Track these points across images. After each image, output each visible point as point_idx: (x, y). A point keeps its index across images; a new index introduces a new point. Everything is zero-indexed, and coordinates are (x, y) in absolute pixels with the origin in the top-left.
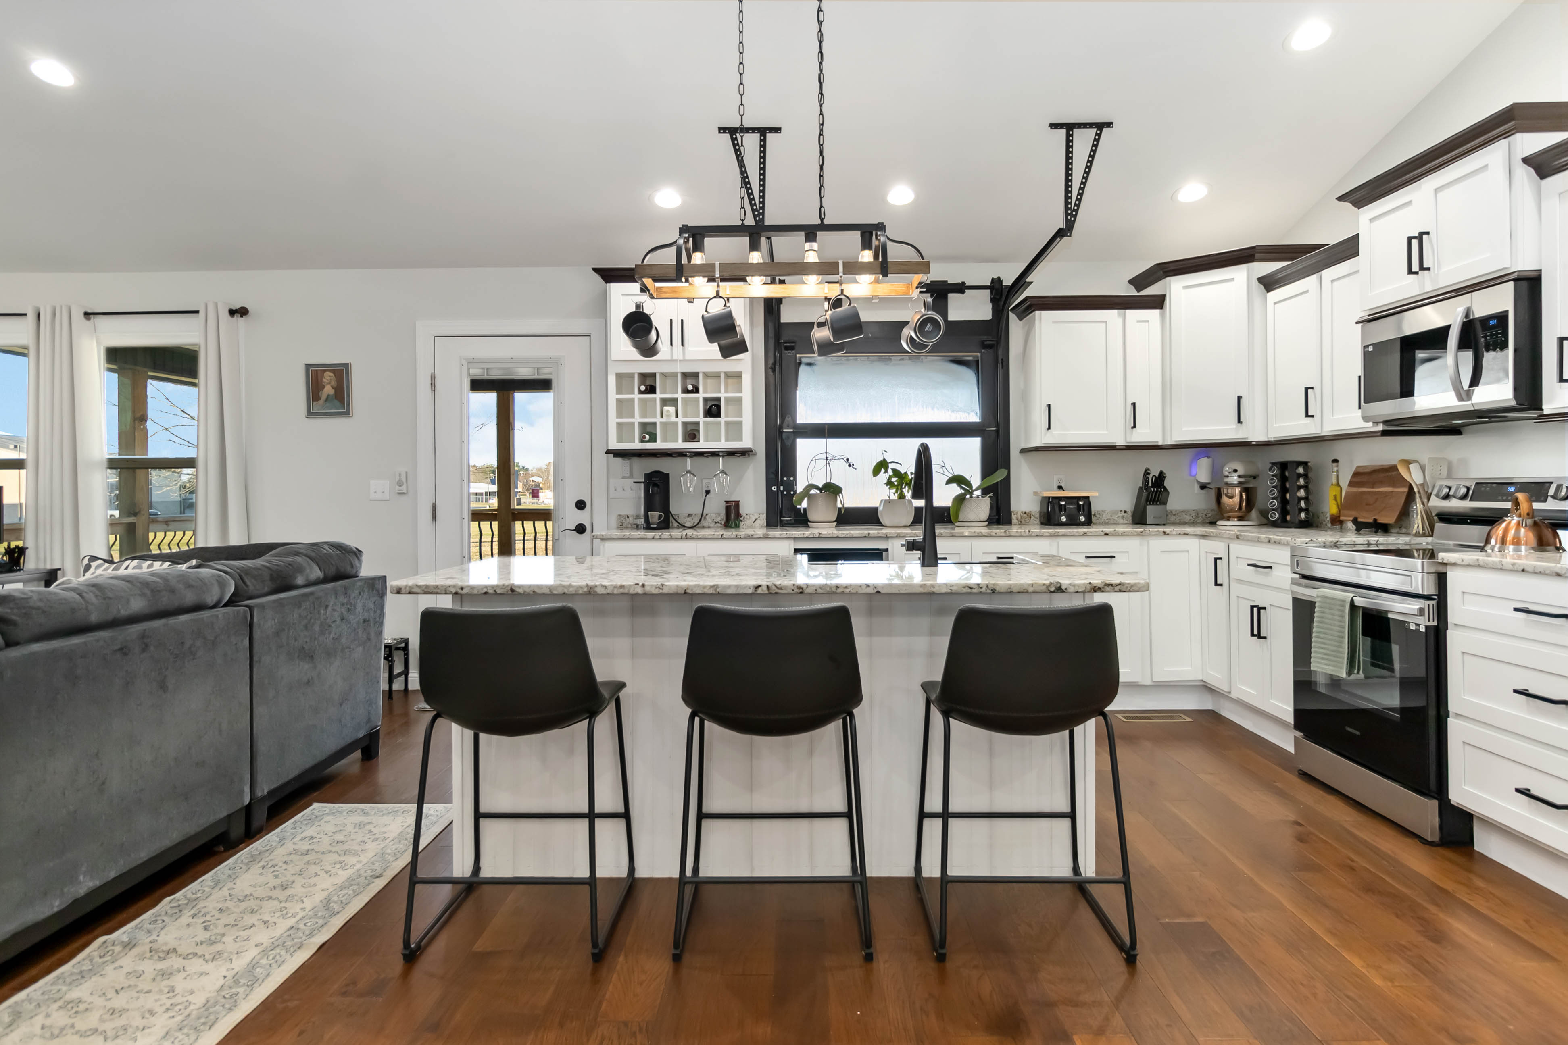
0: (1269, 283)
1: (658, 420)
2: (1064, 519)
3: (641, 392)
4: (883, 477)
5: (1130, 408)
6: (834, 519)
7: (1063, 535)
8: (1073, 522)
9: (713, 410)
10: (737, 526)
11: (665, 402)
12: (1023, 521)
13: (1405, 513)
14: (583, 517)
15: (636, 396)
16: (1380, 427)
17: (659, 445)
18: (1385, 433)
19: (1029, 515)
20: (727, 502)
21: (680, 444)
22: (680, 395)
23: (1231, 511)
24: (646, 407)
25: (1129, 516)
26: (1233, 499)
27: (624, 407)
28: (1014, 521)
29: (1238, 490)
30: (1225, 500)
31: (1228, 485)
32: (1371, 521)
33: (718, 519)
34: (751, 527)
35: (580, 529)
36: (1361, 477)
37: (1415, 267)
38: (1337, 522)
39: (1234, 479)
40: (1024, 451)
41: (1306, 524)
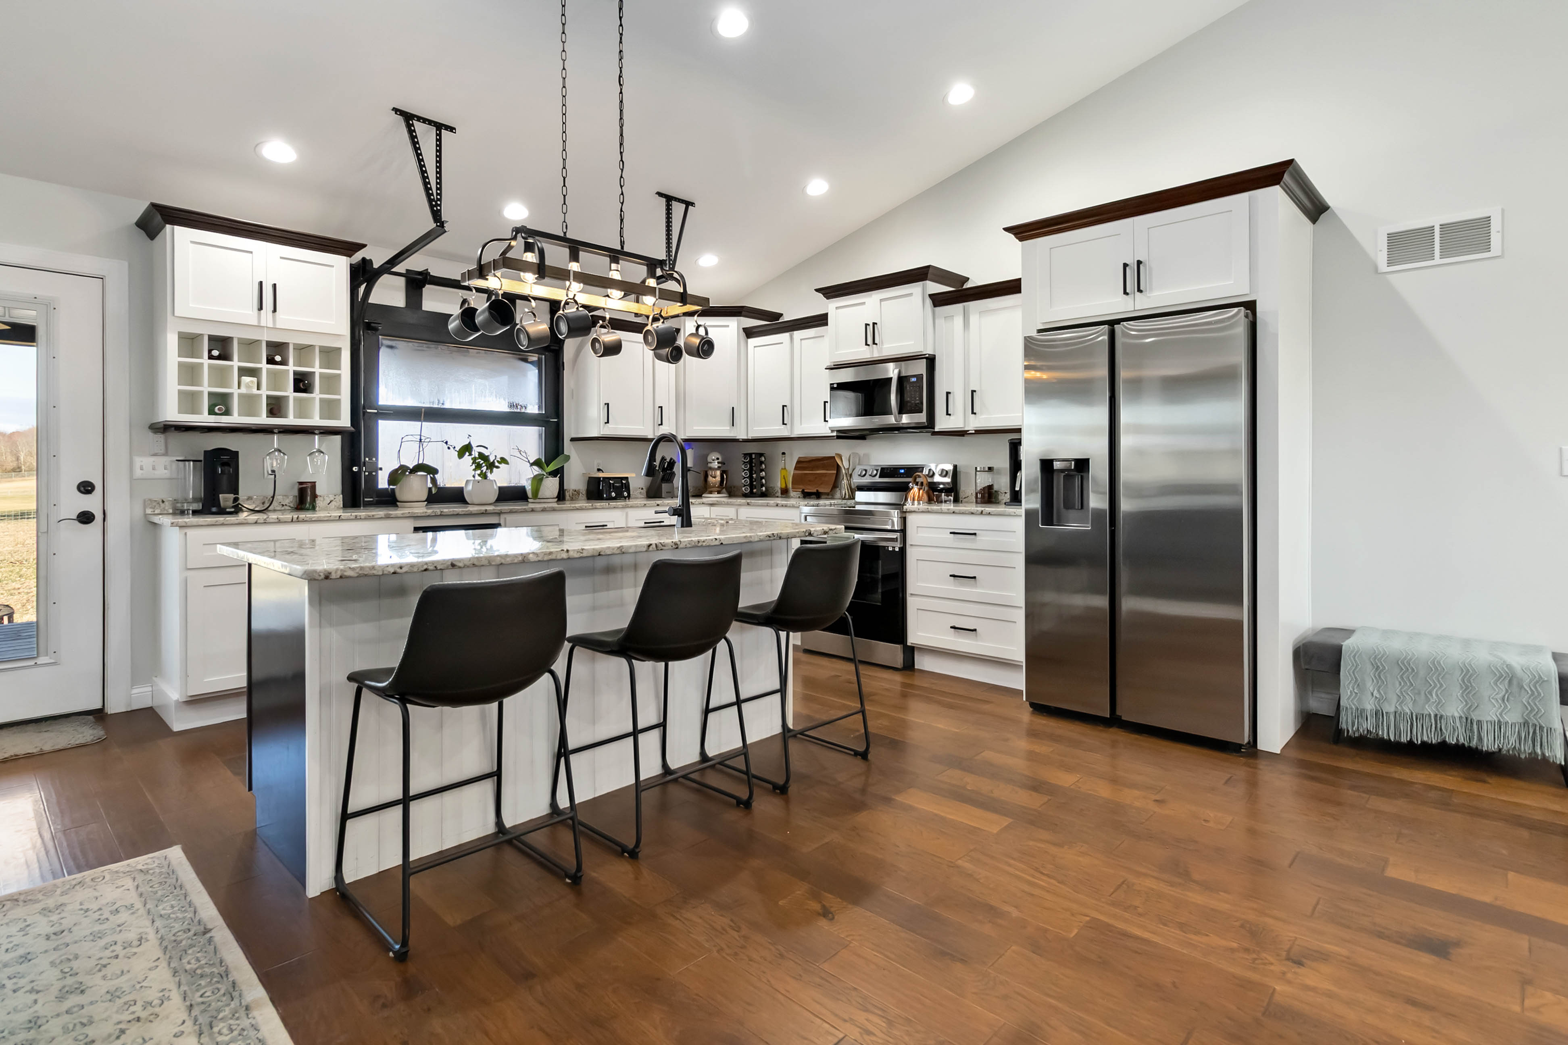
0: (749, 333)
1: (234, 390)
2: (613, 494)
3: (211, 357)
4: (467, 459)
5: (658, 411)
6: (425, 498)
7: (631, 507)
8: (619, 497)
9: (302, 383)
10: (314, 508)
11: (243, 372)
12: (574, 498)
13: (836, 485)
14: (91, 503)
15: (205, 361)
16: (835, 434)
17: (236, 419)
18: (838, 437)
19: (577, 492)
20: (301, 483)
21: (263, 419)
22: (264, 366)
23: (714, 487)
24: (221, 376)
25: (644, 491)
26: (715, 478)
27: (189, 374)
28: (567, 497)
29: (718, 473)
30: (710, 479)
31: (711, 469)
32: (815, 491)
33: (286, 502)
34: (324, 509)
35: (86, 518)
36: (802, 464)
37: (870, 341)
38: (785, 492)
39: (715, 465)
40: (573, 440)
41: (764, 495)
